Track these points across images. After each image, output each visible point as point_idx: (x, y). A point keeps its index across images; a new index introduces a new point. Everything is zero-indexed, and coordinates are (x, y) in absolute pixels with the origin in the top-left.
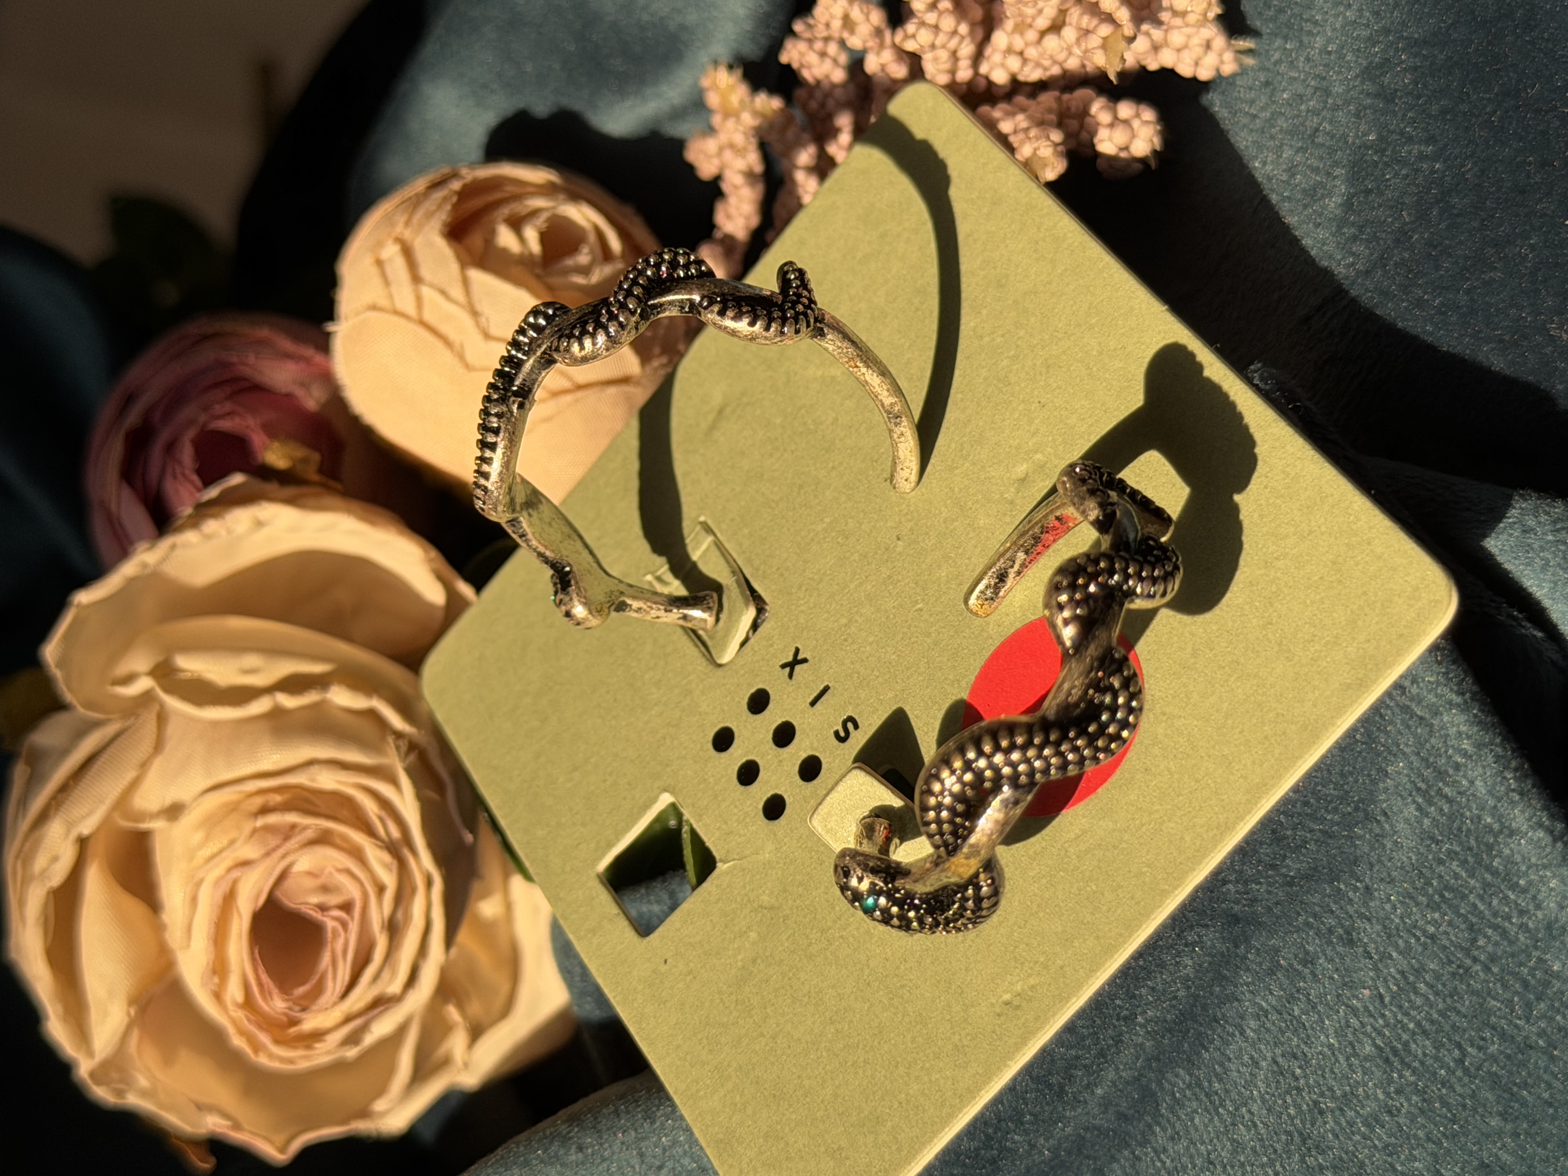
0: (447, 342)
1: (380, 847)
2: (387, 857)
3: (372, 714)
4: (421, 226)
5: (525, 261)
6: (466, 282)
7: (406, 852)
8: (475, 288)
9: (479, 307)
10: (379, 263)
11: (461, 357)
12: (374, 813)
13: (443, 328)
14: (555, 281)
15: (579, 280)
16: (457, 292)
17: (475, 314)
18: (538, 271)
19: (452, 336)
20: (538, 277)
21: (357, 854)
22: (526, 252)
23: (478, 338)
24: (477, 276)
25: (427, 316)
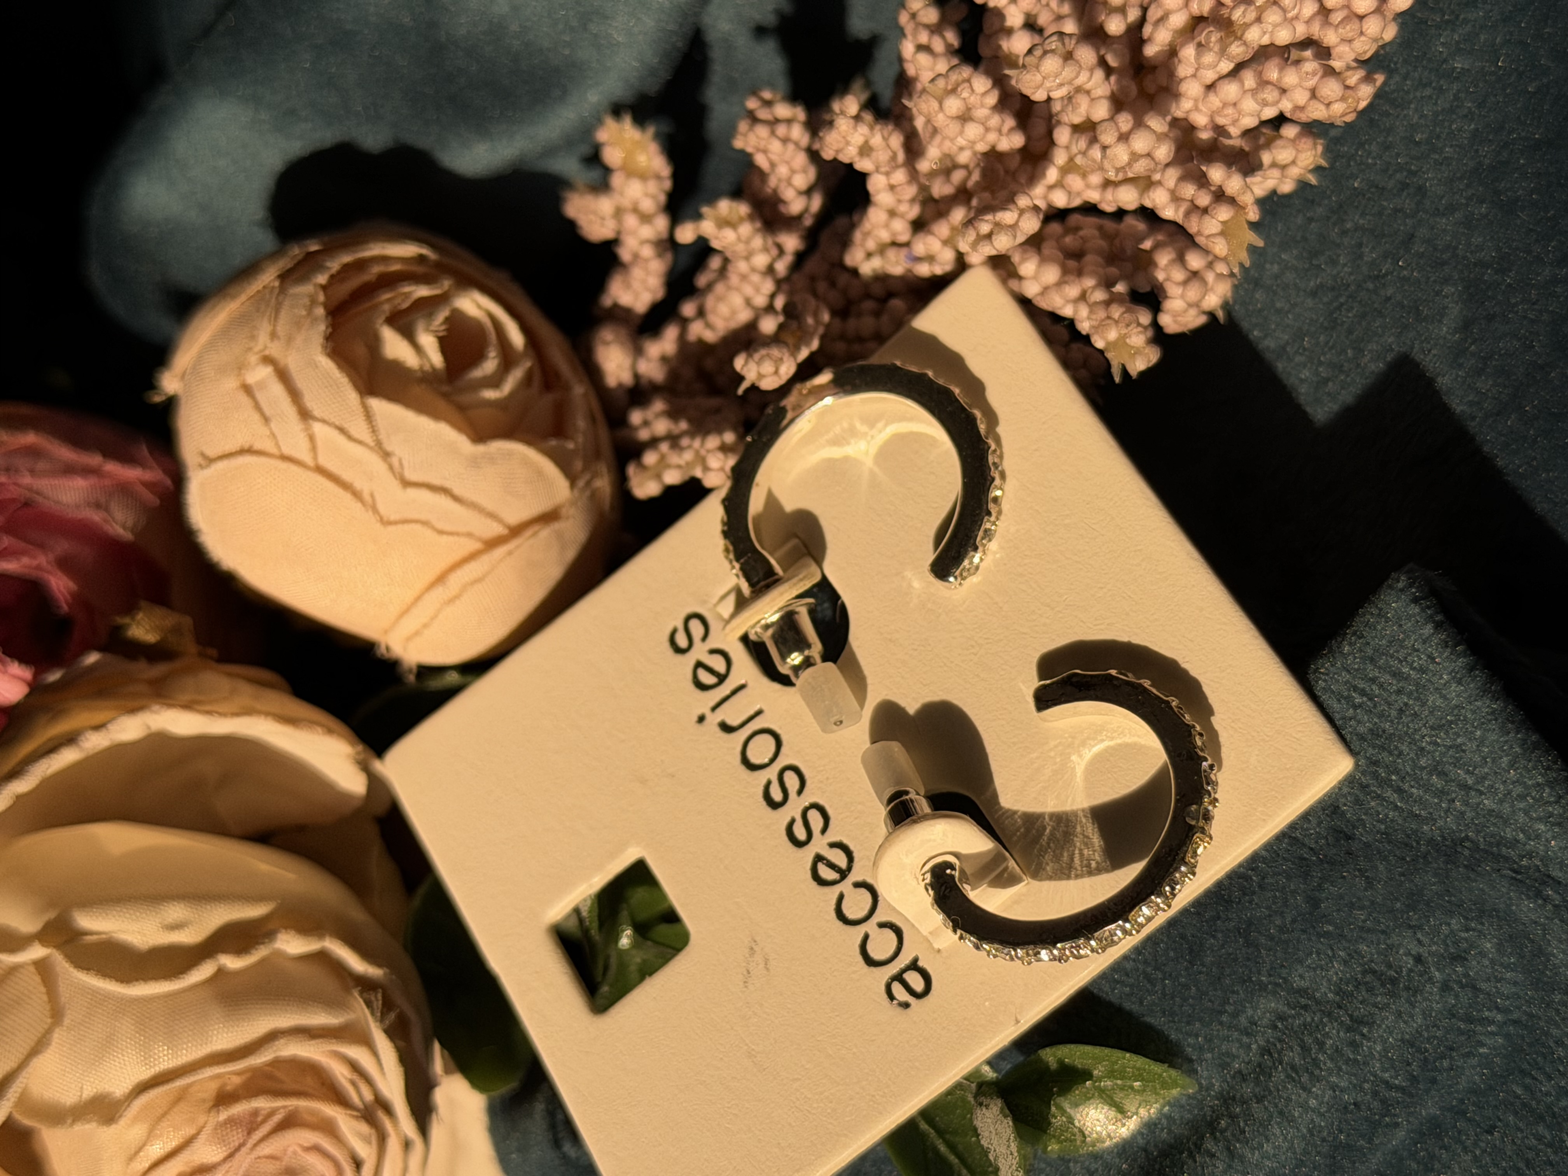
0: (357, 495)
1: (356, 1117)
2: (364, 1128)
3: (323, 957)
4: (290, 340)
5: (428, 378)
6: (369, 416)
7: (381, 1115)
8: (380, 422)
9: (389, 448)
10: (247, 389)
11: (374, 509)
12: (346, 1078)
13: (346, 475)
14: (466, 398)
15: (490, 394)
16: (360, 429)
17: (386, 455)
18: (445, 388)
19: (359, 484)
20: (445, 396)
21: (329, 1128)
22: (427, 367)
23: (394, 485)
24: (377, 404)
25: (324, 461)
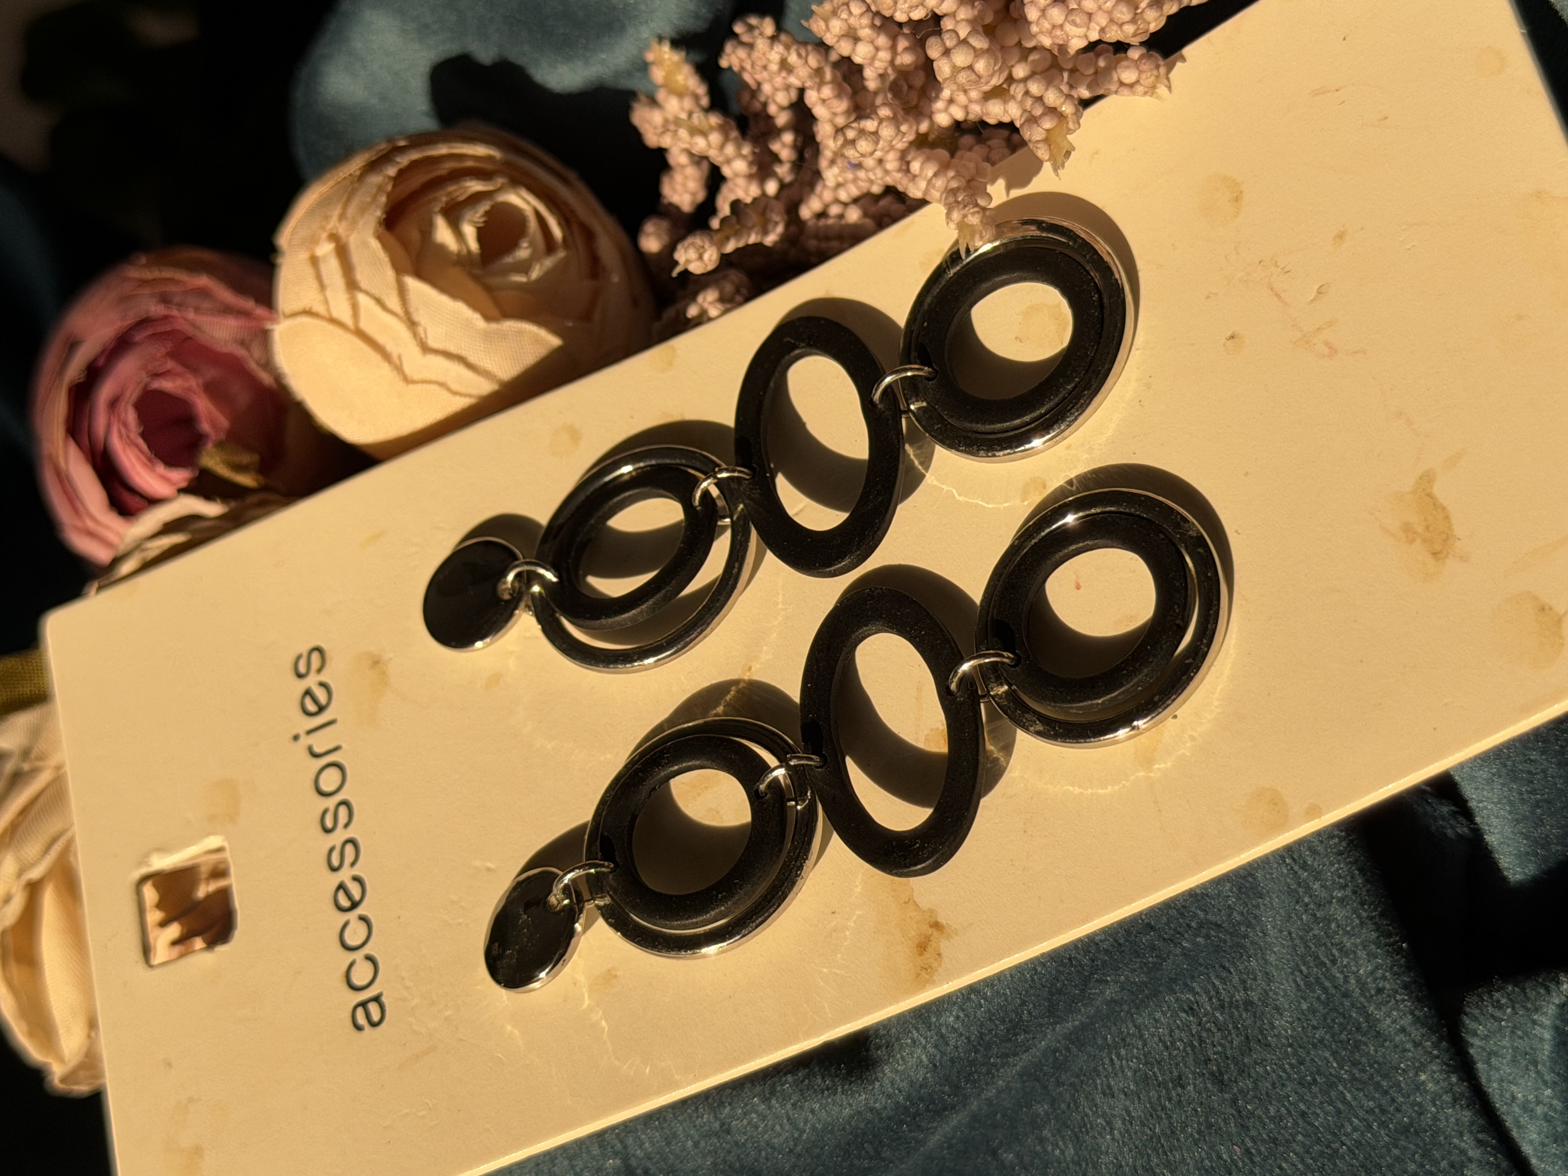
0: (386, 356)
4: (354, 222)
5: (463, 261)
6: (402, 290)
8: (412, 297)
9: (416, 317)
10: (314, 261)
11: (401, 370)
13: (381, 339)
14: (496, 281)
15: (517, 278)
16: (393, 302)
17: (412, 325)
18: (477, 271)
19: (390, 347)
20: (476, 278)
22: (464, 251)
23: (418, 351)
24: (413, 283)
25: (364, 325)
